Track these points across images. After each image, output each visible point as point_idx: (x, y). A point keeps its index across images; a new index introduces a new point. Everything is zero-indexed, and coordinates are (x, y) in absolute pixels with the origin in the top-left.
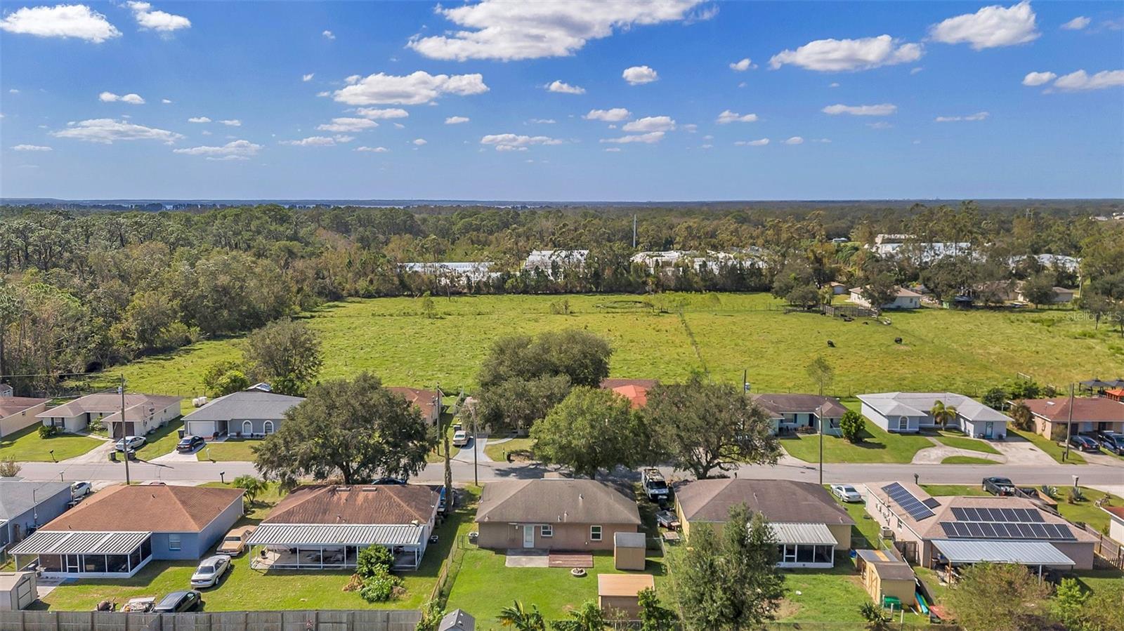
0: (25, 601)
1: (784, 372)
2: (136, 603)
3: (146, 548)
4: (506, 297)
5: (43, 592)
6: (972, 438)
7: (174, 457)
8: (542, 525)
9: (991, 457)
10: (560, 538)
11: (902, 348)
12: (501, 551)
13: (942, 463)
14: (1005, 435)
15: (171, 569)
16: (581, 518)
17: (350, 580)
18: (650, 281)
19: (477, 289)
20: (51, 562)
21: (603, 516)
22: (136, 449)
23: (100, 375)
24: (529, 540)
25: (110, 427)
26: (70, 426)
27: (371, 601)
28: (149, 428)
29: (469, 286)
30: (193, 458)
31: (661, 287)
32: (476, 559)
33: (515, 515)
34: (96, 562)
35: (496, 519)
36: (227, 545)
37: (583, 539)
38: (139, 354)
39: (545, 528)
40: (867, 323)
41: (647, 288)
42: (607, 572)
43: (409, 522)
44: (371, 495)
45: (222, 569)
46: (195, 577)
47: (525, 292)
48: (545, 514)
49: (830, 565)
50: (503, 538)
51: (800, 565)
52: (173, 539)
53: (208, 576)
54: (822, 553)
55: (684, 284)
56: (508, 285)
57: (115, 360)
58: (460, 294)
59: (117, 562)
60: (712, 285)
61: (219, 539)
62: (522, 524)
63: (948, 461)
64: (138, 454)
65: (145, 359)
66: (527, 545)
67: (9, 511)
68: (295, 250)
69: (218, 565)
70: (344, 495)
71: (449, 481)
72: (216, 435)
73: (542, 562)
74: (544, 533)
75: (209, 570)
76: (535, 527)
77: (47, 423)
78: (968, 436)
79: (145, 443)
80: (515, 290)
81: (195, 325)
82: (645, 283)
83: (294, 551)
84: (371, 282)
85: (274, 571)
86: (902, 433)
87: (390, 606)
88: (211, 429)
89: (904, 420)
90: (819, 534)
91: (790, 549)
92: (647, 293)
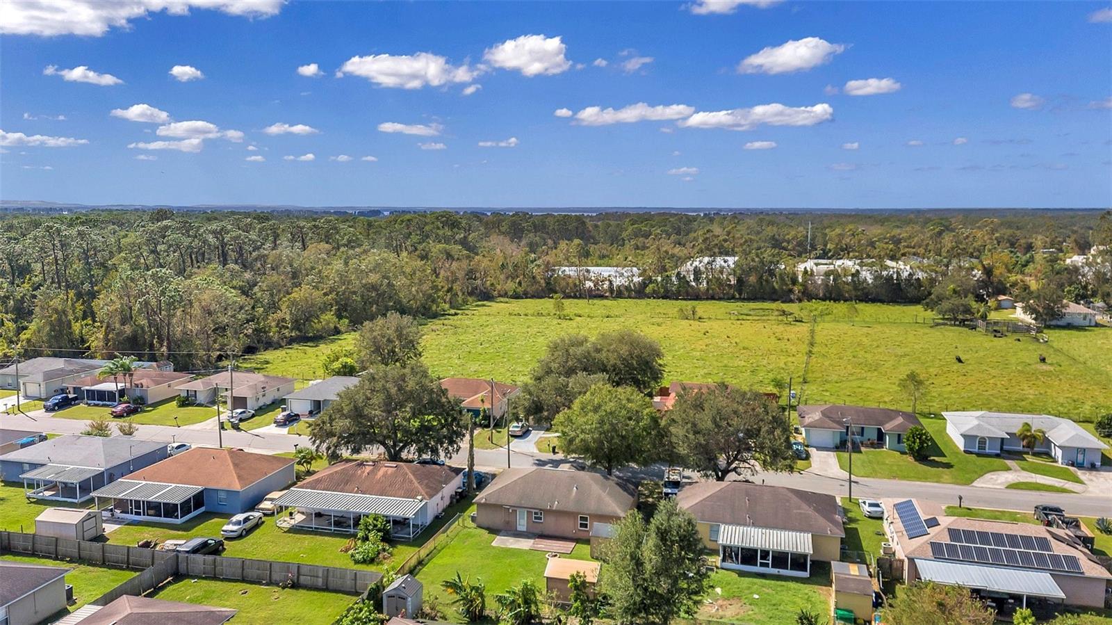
0: (92, 533)
1: (890, 386)
2: (169, 544)
3: (199, 499)
4: (643, 302)
5: (109, 528)
6: (1059, 464)
7: (273, 429)
8: (534, 511)
9: (1069, 485)
10: (550, 524)
11: (1044, 367)
12: (494, 531)
13: (1007, 488)
14: (1098, 464)
15: (216, 520)
16: (571, 507)
17: (346, 542)
18: (796, 289)
19: (619, 294)
20: (122, 504)
21: (591, 507)
22: (241, 420)
23: (254, 357)
24: (522, 525)
25: (229, 401)
26: (201, 398)
27: (357, 562)
28: (261, 403)
29: (611, 289)
30: (285, 431)
31: (807, 295)
32: (469, 535)
33: (510, 499)
34: (155, 508)
35: (492, 501)
36: (266, 505)
37: (570, 527)
38: (291, 341)
39: (538, 513)
40: (1019, 340)
41: (792, 296)
43: (414, 497)
44: (390, 470)
45: (249, 525)
46: (225, 528)
47: (666, 296)
48: (536, 500)
49: (806, 574)
50: (497, 519)
51: (775, 571)
52: (222, 496)
53: (235, 528)
54: (798, 562)
55: (835, 292)
56: (648, 290)
57: (270, 345)
58: (602, 297)
59: (170, 510)
60: (865, 295)
61: (260, 499)
62: (515, 508)
63: (1013, 486)
64: (242, 425)
65: (295, 346)
66: (519, 528)
67: (107, 462)
68: (453, 253)
69: (246, 520)
70: (368, 470)
71: (471, 465)
72: (310, 413)
73: (527, 545)
74: (536, 518)
75: (238, 523)
76: (527, 511)
77: (184, 394)
78: (1056, 462)
79: (253, 416)
80: (656, 295)
81: (346, 317)
82: (791, 291)
83: (319, 515)
85: (296, 530)
87: (372, 568)
88: (308, 407)
89: (982, 441)
90: (799, 542)
91: (765, 554)
92: (792, 301)
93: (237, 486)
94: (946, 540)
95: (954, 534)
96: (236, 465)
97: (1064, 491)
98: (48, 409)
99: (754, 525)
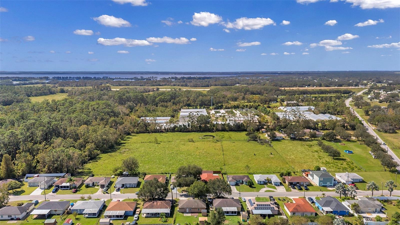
0: (110, 224)
1: (242, 165)
2: (127, 223)
3: (125, 213)
5: (111, 221)
6: (273, 185)
7: (117, 193)
9: (274, 190)
10: (193, 211)
11: (272, 156)
12: (183, 213)
13: (265, 192)
14: (279, 185)
15: (129, 217)
16: (197, 207)
17: (160, 219)
18: (214, 128)
19: (167, 130)
20: (111, 216)
21: (200, 206)
22: (107, 191)
24: (187, 211)
25: (100, 186)
26: (91, 185)
27: (163, 222)
28: (107, 185)
29: (165, 129)
31: (218, 130)
32: (179, 214)
33: (185, 207)
34: (117, 216)
35: (182, 207)
36: (137, 213)
37: (196, 211)
39: (190, 209)
41: (214, 131)
42: (201, 217)
43: (168, 208)
44: (160, 203)
45: (138, 217)
46: (134, 218)
47: (180, 131)
48: (190, 207)
49: (236, 214)
50: (183, 211)
51: (232, 214)
52: (129, 212)
54: (235, 212)
56: (176, 129)
58: (162, 132)
61: (135, 211)
62: (186, 208)
63: (266, 191)
66: (187, 212)
67: (99, 207)
68: (117, 121)
70: (156, 203)
71: (172, 199)
72: (122, 187)
73: (190, 215)
75: (136, 217)
77: (86, 185)
79: (108, 189)
80: (177, 131)
82: (213, 129)
83: (148, 214)
84: (138, 129)
85: (146, 217)
86: (260, 184)
87: (167, 223)
89: (260, 181)
90: (235, 209)
91: (230, 212)
92: (213, 132)
93: (132, 210)
94: (256, 206)
95: (257, 205)
97: (274, 191)
99: (227, 207)
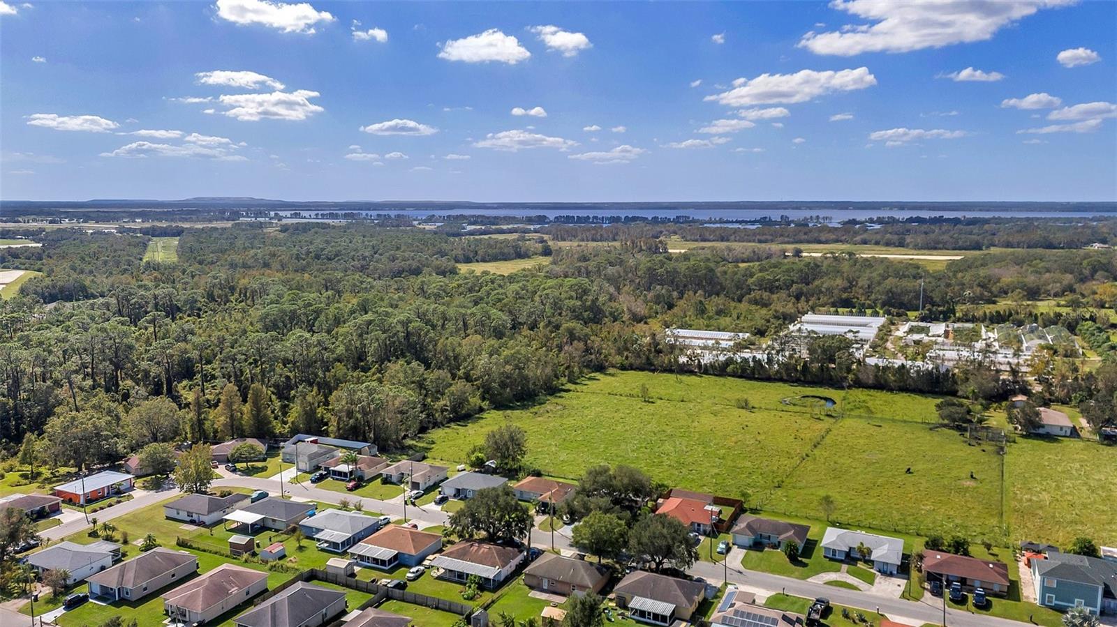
0: (349, 573)
2: (384, 581)
3: (396, 557)
4: (721, 380)
5: (357, 569)
6: (871, 570)
7: (432, 507)
8: (551, 580)
10: (559, 588)
12: (532, 588)
13: (825, 584)
14: (895, 572)
15: (403, 569)
16: (568, 581)
17: (460, 587)
19: (705, 371)
20: (362, 557)
21: (578, 581)
22: (416, 498)
25: (410, 483)
26: (394, 479)
27: (465, 599)
28: (427, 485)
30: (439, 508)
32: (520, 589)
33: (540, 573)
34: (376, 560)
35: (531, 573)
36: (426, 563)
37: (567, 590)
38: (450, 420)
39: (553, 581)
43: (495, 567)
44: (486, 550)
45: (419, 573)
46: (407, 574)
48: (556, 576)
49: (667, 625)
50: (534, 582)
52: (406, 556)
53: (412, 575)
57: (436, 425)
58: (692, 373)
59: (383, 562)
61: (423, 559)
62: (542, 577)
63: (829, 583)
64: (417, 502)
65: (452, 425)
66: (545, 587)
67: (353, 531)
68: (575, 332)
69: (417, 571)
70: (476, 548)
71: (531, 545)
72: (455, 496)
74: (552, 583)
75: (413, 573)
76: (548, 580)
77: (384, 476)
79: (423, 495)
80: (734, 375)
81: (488, 399)
82: (846, 379)
83: (450, 571)
85: (439, 578)
86: (831, 559)
87: (470, 602)
88: (453, 492)
89: (834, 551)
90: (666, 609)
91: (649, 614)
92: (842, 388)
93: (413, 553)
94: (731, 615)
96: (413, 540)
97: (856, 588)
98: (313, 482)
99: (651, 598)
